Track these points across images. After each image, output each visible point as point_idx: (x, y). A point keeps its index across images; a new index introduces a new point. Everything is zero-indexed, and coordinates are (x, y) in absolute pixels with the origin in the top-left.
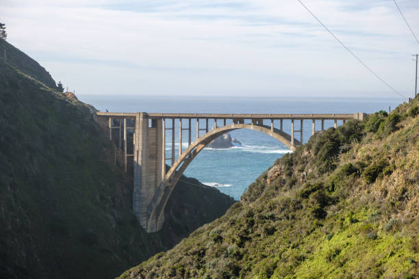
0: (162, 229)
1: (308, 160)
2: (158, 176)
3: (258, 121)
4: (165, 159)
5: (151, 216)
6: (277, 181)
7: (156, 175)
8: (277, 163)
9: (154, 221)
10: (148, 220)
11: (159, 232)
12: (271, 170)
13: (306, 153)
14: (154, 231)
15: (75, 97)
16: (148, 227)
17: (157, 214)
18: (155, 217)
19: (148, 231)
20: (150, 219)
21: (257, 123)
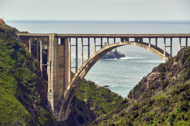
0: (69, 119)
1: (177, 68)
2: (66, 80)
3: (139, 39)
4: (71, 68)
5: (61, 109)
6: (154, 83)
7: (64, 80)
8: (154, 70)
9: (63, 112)
10: (58, 112)
11: (66, 120)
12: (150, 76)
13: (175, 63)
14: (63, 119)
15: (3, 22)
16: (59, 117)
17: (65, 108)
18: (64, 110)
19: (59, 120)
20: (60, 111)
21: (139, 41)
